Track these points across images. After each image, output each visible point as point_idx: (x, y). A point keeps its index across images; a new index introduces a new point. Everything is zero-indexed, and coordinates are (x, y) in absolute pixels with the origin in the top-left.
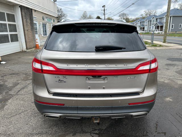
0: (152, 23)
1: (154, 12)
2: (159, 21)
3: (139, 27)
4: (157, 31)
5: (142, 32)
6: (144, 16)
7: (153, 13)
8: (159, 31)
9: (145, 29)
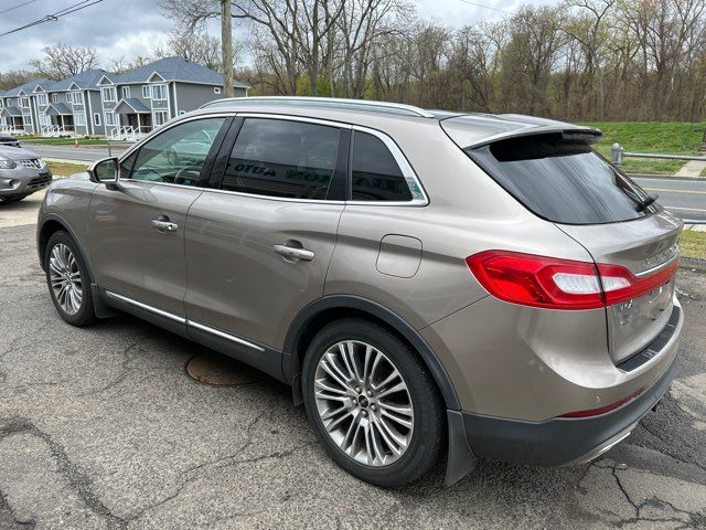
0: (103, 100)
1: (88, 57)
2: (129, 96)
3: (47, 113)
4: (130, 131)
5: (65, 133)
6: (47, 66)
7: (85, 61)
8: (137, 131)
9: (77, 123)
